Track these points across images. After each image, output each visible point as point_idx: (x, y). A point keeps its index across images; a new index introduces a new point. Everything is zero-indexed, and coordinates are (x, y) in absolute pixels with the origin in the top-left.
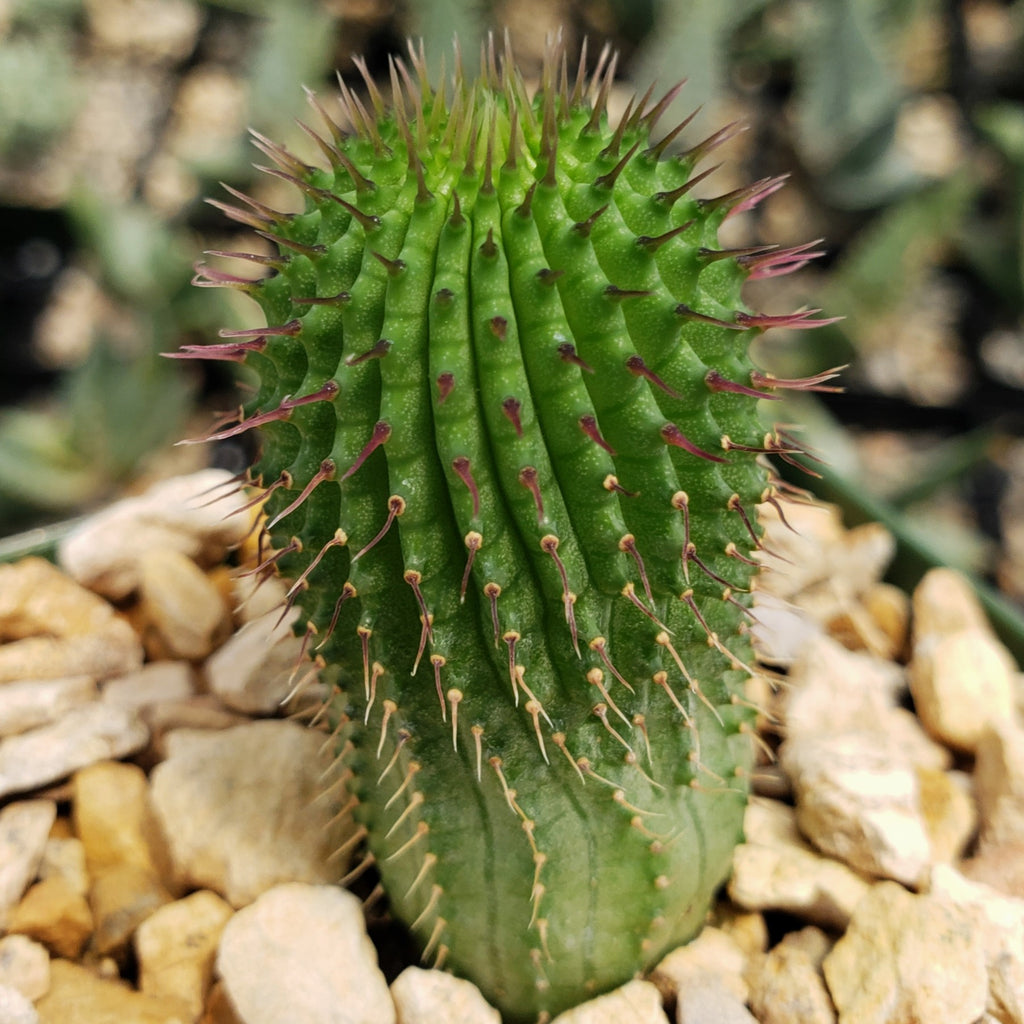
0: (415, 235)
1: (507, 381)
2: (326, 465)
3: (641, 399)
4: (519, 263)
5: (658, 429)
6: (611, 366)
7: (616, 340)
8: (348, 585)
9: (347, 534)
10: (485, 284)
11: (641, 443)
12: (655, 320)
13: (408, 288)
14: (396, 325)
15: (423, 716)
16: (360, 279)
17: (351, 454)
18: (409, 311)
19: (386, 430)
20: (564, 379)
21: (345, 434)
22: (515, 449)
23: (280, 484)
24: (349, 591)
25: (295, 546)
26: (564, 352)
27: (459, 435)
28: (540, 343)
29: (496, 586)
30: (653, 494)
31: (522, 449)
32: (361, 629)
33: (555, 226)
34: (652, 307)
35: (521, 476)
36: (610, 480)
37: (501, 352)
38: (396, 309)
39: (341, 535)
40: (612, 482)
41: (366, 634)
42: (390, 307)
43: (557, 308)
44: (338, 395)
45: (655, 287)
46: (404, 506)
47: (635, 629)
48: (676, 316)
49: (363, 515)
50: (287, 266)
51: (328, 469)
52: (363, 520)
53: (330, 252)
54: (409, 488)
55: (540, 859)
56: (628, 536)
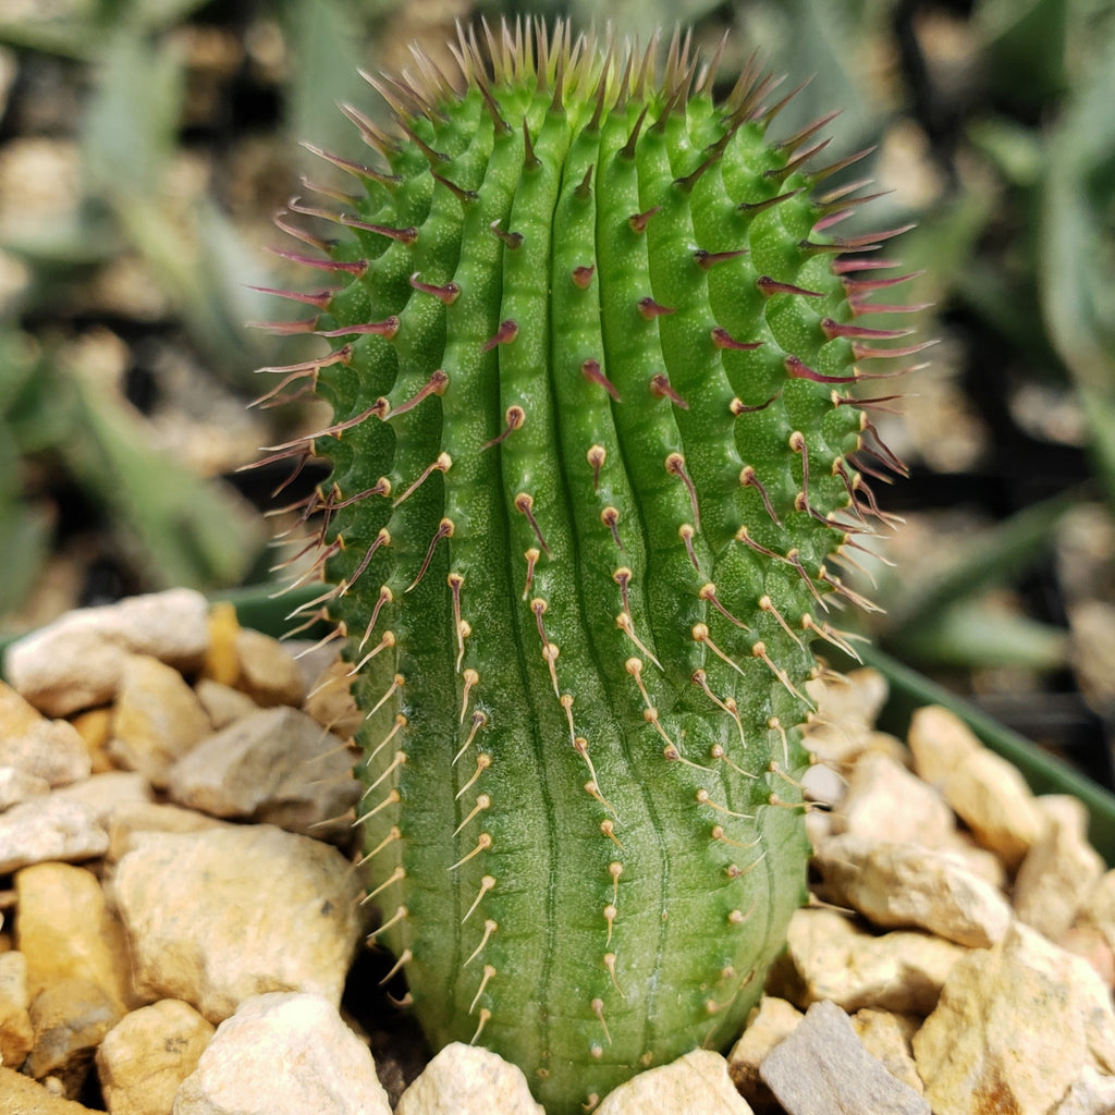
0: (546, 145)
1: (640, 287)
2: (438, 375)
3: (763, 331)
4: (650, 181)
5: (782, 359)
6: (738, 291)
7: (744, 264)
8: (447, 521)
9: (452, 460)
10: (620, 190)
11: (760, 380)
12: (776, 257)
13: (540, 189)
14: (526, 225)
15: (501, 696)
16: (485, 186)
17: (462, 369)
18: (539, 214)
19: (513, 328)
20: (696, 294)
21: (457, 348)
22: (644, 361)
23: (375, 412)
24: (446, 527)
25: (383, 487)
26: (702, 256)
27: (587, 343)
28: (671, 256)
29: (615, 511)
30: (768, 437)
31: (652, 360)
32: (454, 576)
33: (682, 154)
34: (773, 244)
35: (653, 383)
36: (735, 405)
37: (635, 257)
38: (527, 209)
39: (445, 460)
40: (738, 405)
41: (458, 581)
42: (519, 208)
43: (687, 223)
44: (458, 299)
45: (776, 225)
46: (523, 417)
47: (736, 596)
48: (800, 250)
49: (467, 442)
50: (399, 184)
51: (440, 379)
52: (468, 448)
53: (452, 161)
54: (526, 402)
55: (617, 869)
56: (748, 469)
